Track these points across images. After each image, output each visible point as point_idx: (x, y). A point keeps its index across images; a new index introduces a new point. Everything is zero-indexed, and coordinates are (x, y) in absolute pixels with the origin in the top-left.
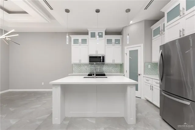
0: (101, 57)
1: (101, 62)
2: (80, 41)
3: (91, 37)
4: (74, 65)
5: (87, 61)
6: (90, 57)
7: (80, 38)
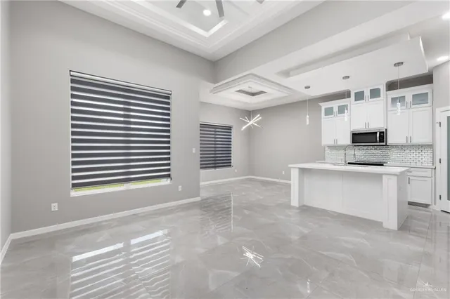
0: (376, 133)
1: (376, 142)
2: (336, 110)
3: (355, 100)
4: (327, 148)
5: (347, 140)
6: (353, 134)
7: (335, 104)
